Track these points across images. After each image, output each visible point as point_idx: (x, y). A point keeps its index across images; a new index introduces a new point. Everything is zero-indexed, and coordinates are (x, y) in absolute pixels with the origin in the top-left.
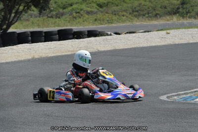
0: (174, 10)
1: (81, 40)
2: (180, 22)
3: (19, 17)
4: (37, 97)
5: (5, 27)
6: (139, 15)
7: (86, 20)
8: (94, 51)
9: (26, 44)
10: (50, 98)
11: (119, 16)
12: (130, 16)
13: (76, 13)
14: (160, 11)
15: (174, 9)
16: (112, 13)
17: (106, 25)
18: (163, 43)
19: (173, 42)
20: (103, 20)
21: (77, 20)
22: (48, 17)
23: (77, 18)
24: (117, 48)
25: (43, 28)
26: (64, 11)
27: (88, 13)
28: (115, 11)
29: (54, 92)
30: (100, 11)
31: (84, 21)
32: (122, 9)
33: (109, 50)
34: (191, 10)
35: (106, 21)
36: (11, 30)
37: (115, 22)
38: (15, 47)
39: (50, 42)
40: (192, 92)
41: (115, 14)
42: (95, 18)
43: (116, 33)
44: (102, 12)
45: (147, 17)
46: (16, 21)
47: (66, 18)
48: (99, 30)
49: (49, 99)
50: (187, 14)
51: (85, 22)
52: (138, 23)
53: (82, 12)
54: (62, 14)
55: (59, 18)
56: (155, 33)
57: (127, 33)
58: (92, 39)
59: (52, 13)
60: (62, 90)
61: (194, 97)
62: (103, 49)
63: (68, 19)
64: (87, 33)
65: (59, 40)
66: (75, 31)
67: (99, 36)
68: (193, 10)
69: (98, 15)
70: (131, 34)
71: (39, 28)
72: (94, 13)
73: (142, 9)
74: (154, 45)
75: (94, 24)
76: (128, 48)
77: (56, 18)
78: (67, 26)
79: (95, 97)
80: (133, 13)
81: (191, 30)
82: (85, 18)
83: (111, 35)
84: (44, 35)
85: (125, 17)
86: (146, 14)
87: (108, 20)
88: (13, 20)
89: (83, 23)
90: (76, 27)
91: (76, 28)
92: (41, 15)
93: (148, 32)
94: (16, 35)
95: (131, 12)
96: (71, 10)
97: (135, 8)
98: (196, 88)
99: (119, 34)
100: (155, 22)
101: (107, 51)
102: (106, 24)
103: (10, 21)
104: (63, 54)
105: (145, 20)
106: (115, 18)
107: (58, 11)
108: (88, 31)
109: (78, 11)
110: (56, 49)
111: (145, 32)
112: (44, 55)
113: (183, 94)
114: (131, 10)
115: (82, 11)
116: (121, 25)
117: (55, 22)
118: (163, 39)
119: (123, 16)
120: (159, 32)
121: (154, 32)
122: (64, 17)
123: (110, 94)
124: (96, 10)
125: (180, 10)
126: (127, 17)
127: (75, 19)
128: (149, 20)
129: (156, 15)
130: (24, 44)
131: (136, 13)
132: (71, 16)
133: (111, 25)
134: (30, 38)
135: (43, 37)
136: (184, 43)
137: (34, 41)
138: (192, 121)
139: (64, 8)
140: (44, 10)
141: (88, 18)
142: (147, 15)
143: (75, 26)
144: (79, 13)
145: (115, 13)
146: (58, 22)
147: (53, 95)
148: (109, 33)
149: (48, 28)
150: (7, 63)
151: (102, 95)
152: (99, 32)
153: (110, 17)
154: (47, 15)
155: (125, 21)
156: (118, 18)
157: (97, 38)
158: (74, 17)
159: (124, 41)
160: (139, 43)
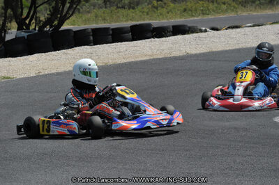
1: (164, 39)
3: (75, 8)
4: (22, 130)
5: (56, 23)
7: (171, 10)
8: (181, 55)
9: (86, 47)
10: (43, 131)
11: (218, 4)
13: (158, 1)
17: (200, 18)
20: (196, 10)
21: (159, 11)
22: (118, 8)
23: (159, 8)
24: (214, 50)
25: (110, 23)
27: (174, 1)
29: (48, 121)
31: (168, 13)
33: (203, 54)
35: (199, 12)
36: (65, 27)
37: (213, 13)
38: (70, 51)
39: (119, 43)
41: (213, 2)
42: (184, 7)
43: (213, 29)
45: (258, 5)
46: (72, 15)
47: (143, 8)
48: (189, 25)
49: (41, 133)
52: (244, 14)
54: (138, 3)
55: (133, 8)
56: (269, 27)
57: (230, 28)
58: (179, 37)
59: (123, 1)
60: (61, 118)
62: (194, 52)
63: (146, 10)
64: (171, 29)
65: (133, 39)
66: (155, 26)
67: (188, 33)
69: (189, 4)
70: (234, 30)
71: (105, 23)
76: (230, 50)
77: (129, 9)
78: (144, 20)
79: (114, 127)
82: (169, 8)
83: (206, 31)
84: (111, 33)
85: (224, 7)
87: (202, 10)
88: (67, 12)
89: (167, 15)
90: (157, 21)
92: (108, 6)
93: (259, 26)
94: (72, 34)
99: (217, 30)
100: (269, 12)
101: (201, 55)
102: (200, 15)
103: (64, 14)
104: (138, 59)
105: (255, 8)
106: (211, 6)
108: (174, 27)
110: (127, 52)
111: (254, 26)
112: (111, 62)
116: (221, 16)
117: (128, 14)
119: (224, 3)
120: (274, 25)
121: (267, 26)
122: (140, 7)
123: (135, 122)
126: (229, 4)
127: (155, 10)
130: (83, 47)
132: (150, 6)
133: (206, 17)
134: (91, 38)
135: (110, 37)
137: (97, 42)
141: (174, 8)
144: (161, 1)
146: (131, 14)
147: (49, 127)
148: (204, 28)
149: (118, 24)
150: (58, 74)
151: (124, 123)
152: (190, 28)
153: (205, 5)
154: (117, 5)
155: (226, 11)
156: (216, 7)
157: (187, 36)
158: (154, 7)
159: (223, 40)
160: (245, 42)
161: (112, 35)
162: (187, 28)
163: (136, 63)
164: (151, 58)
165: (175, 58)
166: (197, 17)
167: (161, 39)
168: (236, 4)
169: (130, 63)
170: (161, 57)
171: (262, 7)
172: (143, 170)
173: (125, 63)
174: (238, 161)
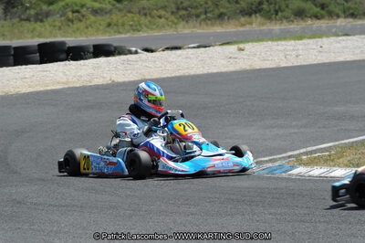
0: (254, 7)
1: (82, 61)
2: (264, 28)
6: (189, 16)
7: (90, 25)
8: (105, 83)
11: (153, 17)
12: (172, 18)
13: (73, 12)
14: (227, 8)
15: (252, 4)
16: (139, 12)
17: (128, 35)
18: (232, 69)
19: (251, 66)
20: (123, 25)
21: (75, 26)
22: (21, 20)
23: (75, 22)
25: (11, 40)
26: (51, 8)
27: (95, 12)
28: (144, 9)
30: (117, 8)
31: (87, 28)
32: (156, 5)
34: (283, 7)
35: (127, 27)
37: (145, 28)
39: (24, 67)
40: (284, 158)
41: (145, 15)
42: (108, 20)
43: (147, 50)
44: (120, 10)
45: (204, 20)
47: (54, 21)
48: (115, 44)
50: (277, 14)
51: (90, 29)
52: (186, 31)
53: (84, 11)
54: (47, 15)
55: (41, 21)
56: (218, 49)
57: (167, 49)
58: (102, 60)
59: (28, 12)
61: (287, 166)
62: (121, 79)
63: (57, 24)
64: (92, 50)
65: (42, 62)
66: (71, 45)
67: (114, 55)
68: (287, 6)
69: (114, 16)
70: (174, 52)
71: (4, 39)
72: (106, 13)
73: (195, 4)
74: (215, 71)
75: (106, 32)
77: (36, 22)
78: (55, 37)
80: (177, 12)
81: (283, 43)
83: (136, 52)
84: (12, 53)
85: (163, 20)
86: (201, 13)
87: (131, 26)
89: (86, 30)
91: (71, 40)
92: (8, 17)
93: (206, 47)
95: (175, 10)
96: (63, 6)
97: (182, 3)
98: (291, 151)
99: (152, 51)
100: (218, 29)
102: (128, 32)
104: (49, 88)
105: (200, 24)
106: (144, 20)
107: (38, 9)
108: (95, 46)
109: (76, 8)
110: (35, 78)
111: (198, 47)
112: (12, 91)
113: (267, 161)
114: (173, 6)
115: (85, 9)
116: (156, 34)
117: (34, 29)
118: (231, 60)
119: (160, 17)
120: (224, 47)
121: (216, 47)
122: (50, 20)
124: (109, 7)
125: (265, 6)
126: (167, 19)
127: (70, 24)
128: (207, 25)
129: (221, 16)
131: (184, 12)
132: (63, 18)
133: (137, 35)
135: (12, 57)
136: (271, 66)
138: (283, 211)
139: (51, 4)
140: (14, 7)
141: (95, 22)
142: (203, 17)
143: (72, 37)
144: (78, 11)
145: (144, 12)
146: (38, 29)
148: (134, 49)
149: (21, 41)
152: (116, 48)
153: (135, 19)
154: (19, 17)
155: (163, 26)
156: (150, 21)
157: (111, 59)
158: (69, 20)
159: (160, 65)
160: (188, 68)
161: (13, 55)
162: (113, 49)
163: (46, 93)
164: (66, 86)
165: (97, 87)
166: (125, 34)
167: (79, 62)
168: (177, 18)
169: (38, 93)
170: (78, 85)
171: (209, 22)
172: (56, 232)
173: (31, 93)
174: (179, 221)
